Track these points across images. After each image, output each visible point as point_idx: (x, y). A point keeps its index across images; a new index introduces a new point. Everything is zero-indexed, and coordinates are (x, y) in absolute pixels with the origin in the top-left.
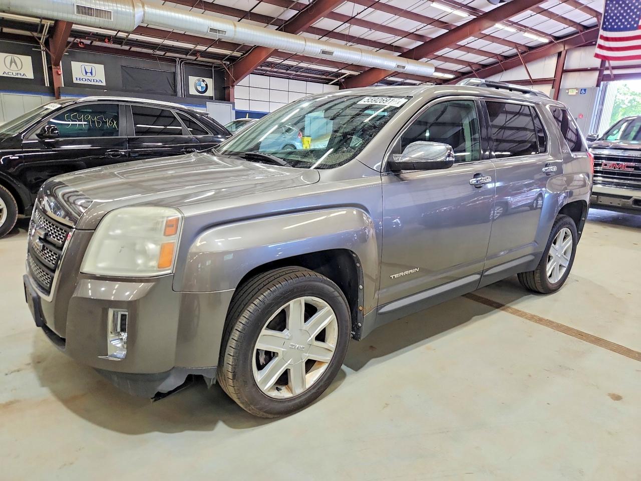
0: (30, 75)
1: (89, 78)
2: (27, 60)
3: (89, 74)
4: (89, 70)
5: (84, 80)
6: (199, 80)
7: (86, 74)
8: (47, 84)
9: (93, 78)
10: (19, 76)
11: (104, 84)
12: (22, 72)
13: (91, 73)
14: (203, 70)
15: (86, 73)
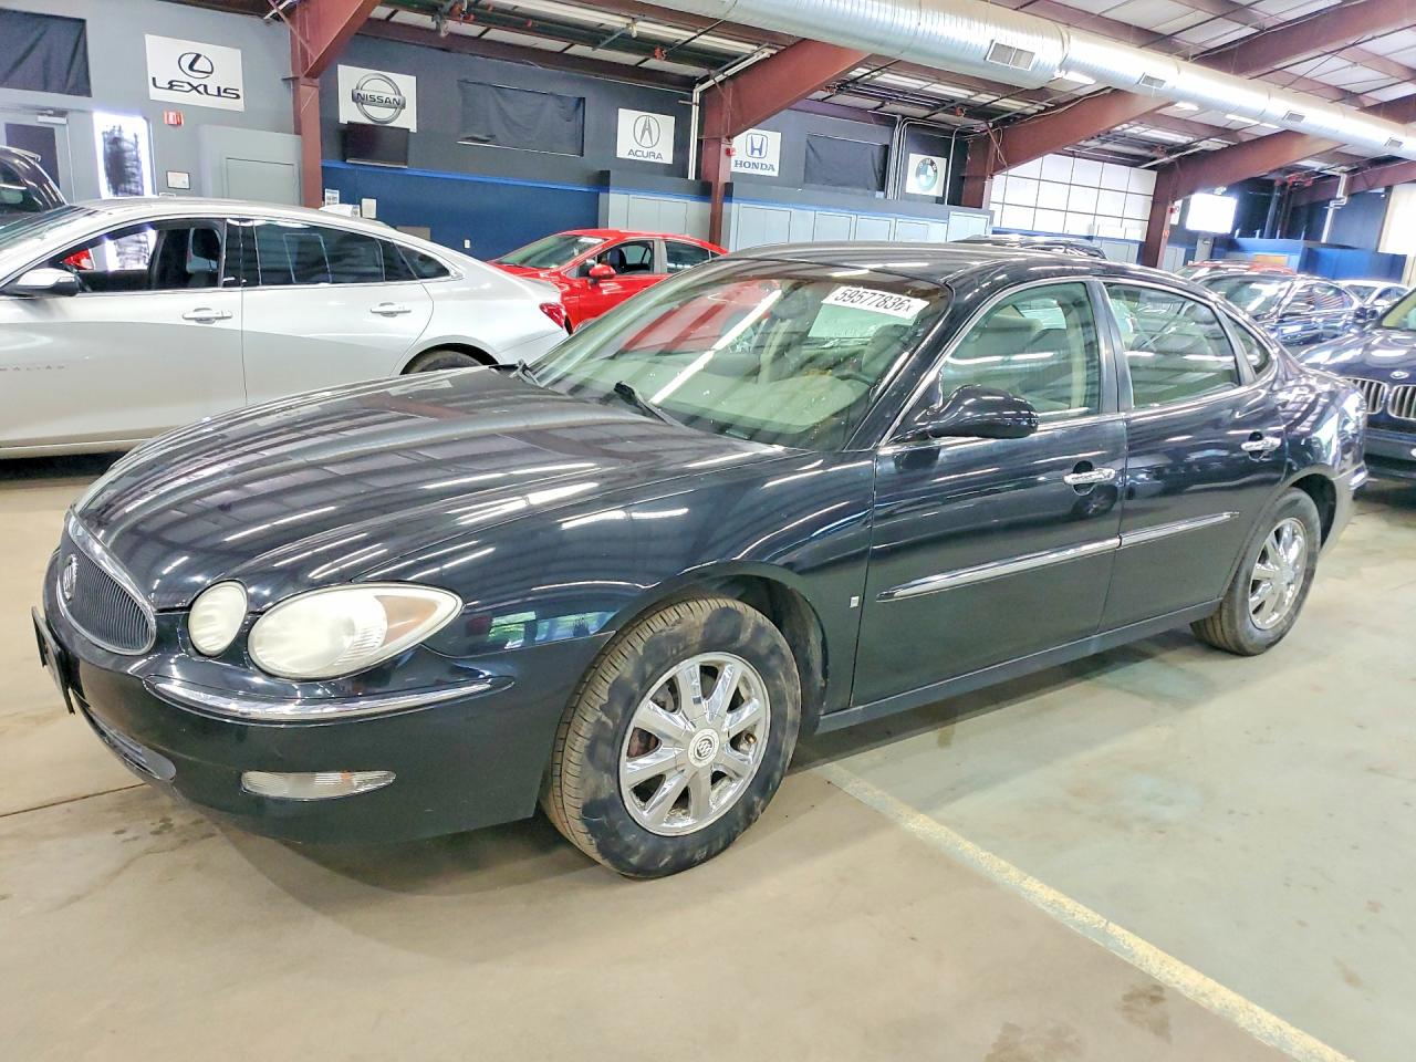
0: (668, 158)
1: (756, 161)
2: (668, 123)
3: (756, 153)
4: (757, 146)
5: (747, 165)
6: (924, 162)
7: (752, 152)
8: (692, 176)
9: (760, 161)
10: (652, 159)
11: (775, 174)
12: (656, 150)
13: (760, 151)
14: (930, 137)
15: (753, 150)
